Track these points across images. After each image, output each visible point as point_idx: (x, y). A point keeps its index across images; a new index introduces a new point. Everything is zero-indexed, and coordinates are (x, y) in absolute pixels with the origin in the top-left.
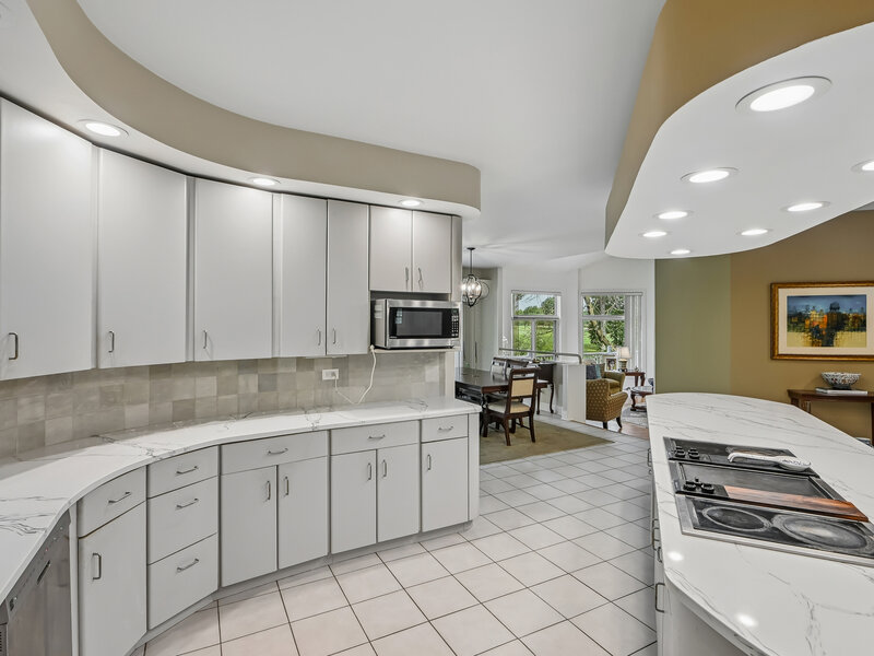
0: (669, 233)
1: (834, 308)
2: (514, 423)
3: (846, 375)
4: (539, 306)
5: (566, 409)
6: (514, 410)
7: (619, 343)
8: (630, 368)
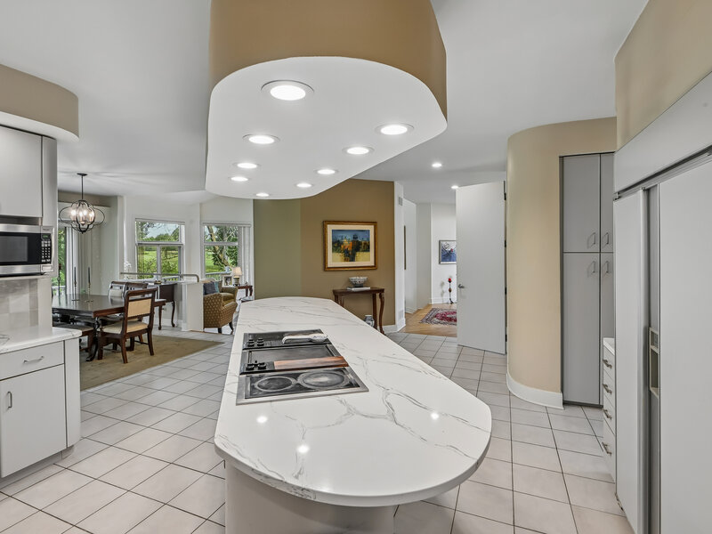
0: (249, 179)
1: (355, 237)
2: (133, 341)
3: (360, 279)
4: (170, 233)
5: (185, 322)
6: (130, 329)
7: (236, 263)
8: (242, 283)
